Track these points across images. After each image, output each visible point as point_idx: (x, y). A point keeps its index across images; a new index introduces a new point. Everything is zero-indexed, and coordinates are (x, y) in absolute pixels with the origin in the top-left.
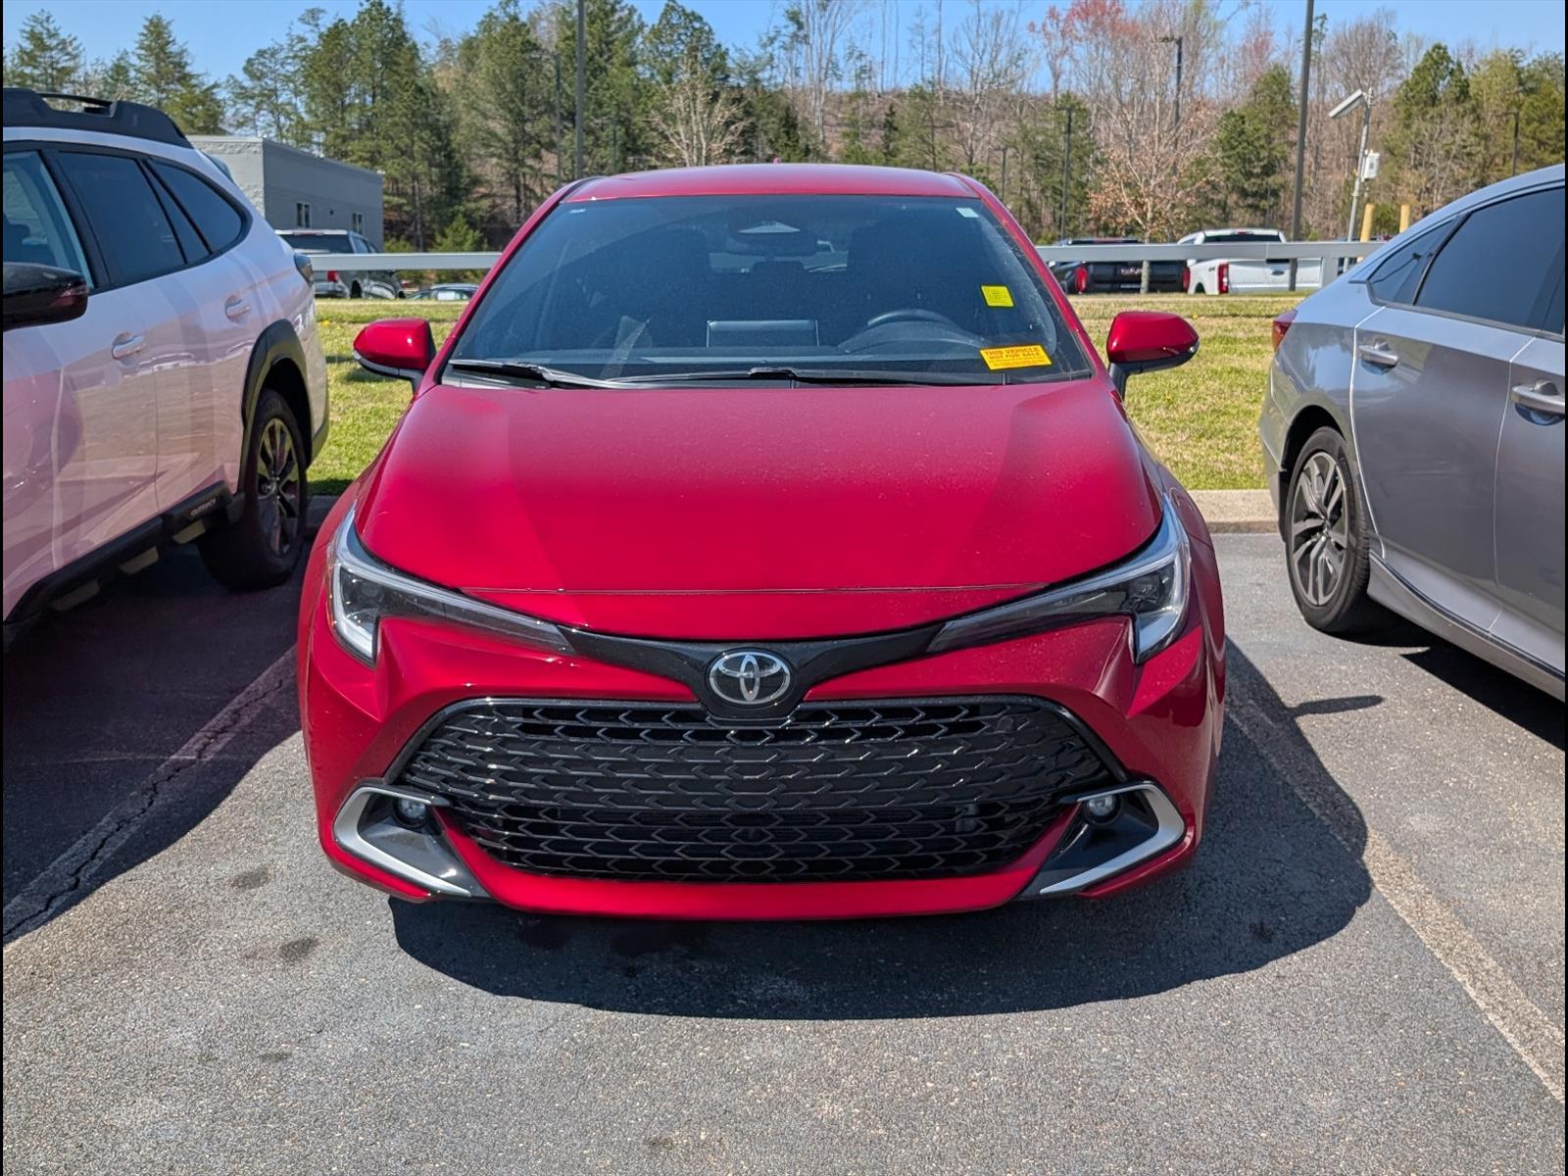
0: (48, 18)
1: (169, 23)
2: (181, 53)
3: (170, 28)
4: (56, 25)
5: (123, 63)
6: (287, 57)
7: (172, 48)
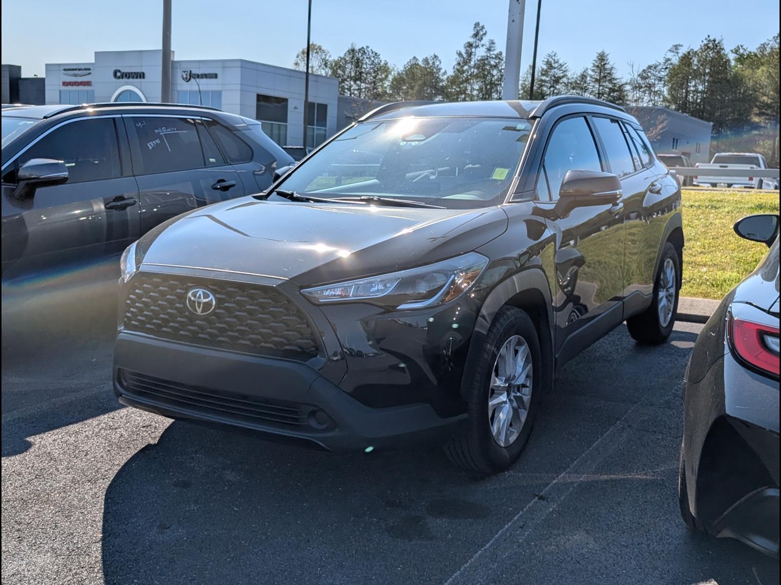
0: (555, 55)
1: (608, 55)
2: (612, 68)
3: (608, 57)
4: (558, 58)
5: (585, 74)
6: (662, 69)
7: (607, 66)
